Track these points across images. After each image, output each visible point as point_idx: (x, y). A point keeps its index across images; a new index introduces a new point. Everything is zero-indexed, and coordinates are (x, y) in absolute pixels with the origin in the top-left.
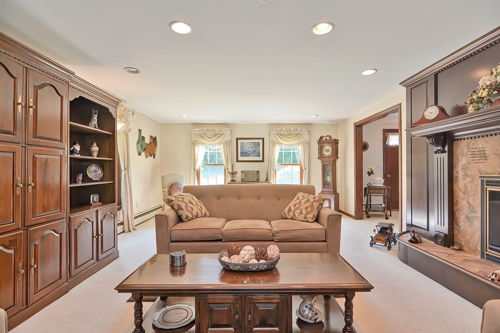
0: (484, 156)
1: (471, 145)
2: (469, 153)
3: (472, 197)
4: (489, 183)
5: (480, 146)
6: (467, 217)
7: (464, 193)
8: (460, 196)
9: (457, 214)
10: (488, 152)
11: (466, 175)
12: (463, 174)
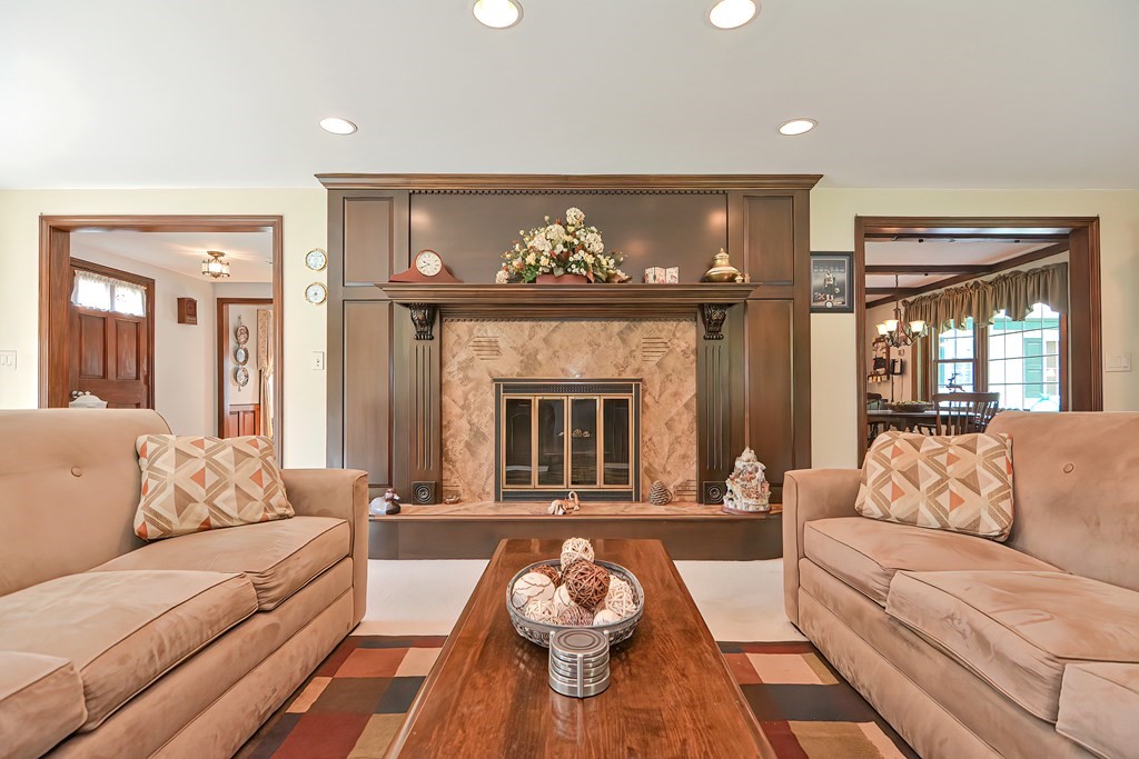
0: (494, 348)
1: (475, 331)
2: (471, 343)
3: (476, 413)
4: (507, 389)
5: (490, 334)
6: (468, 445)
7: (462, 408)
8: (454, 412)
9: (448, 443)
10: (502, 345)
11: (466, 378)
12: (461, 376)
